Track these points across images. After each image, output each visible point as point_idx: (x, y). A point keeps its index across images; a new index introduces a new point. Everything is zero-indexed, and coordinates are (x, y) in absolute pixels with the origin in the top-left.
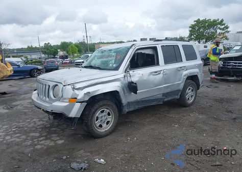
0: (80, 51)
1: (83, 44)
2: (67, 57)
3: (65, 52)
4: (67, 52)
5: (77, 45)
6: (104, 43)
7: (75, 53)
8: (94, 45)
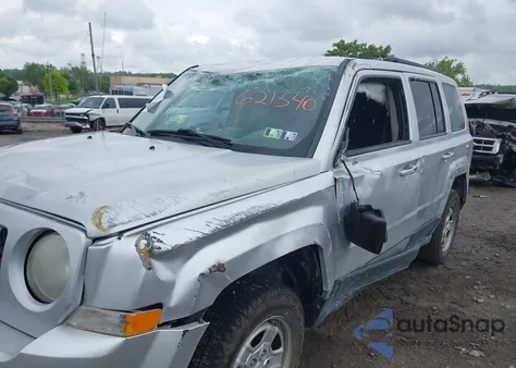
0: (73, 88)
1: (80, 72)
2: (40, 100)
3: (35, 88)
4: (42, 89)
5: (65, 74)
6: (130, 74)
7: (62, 91)
8: (107, 76)
